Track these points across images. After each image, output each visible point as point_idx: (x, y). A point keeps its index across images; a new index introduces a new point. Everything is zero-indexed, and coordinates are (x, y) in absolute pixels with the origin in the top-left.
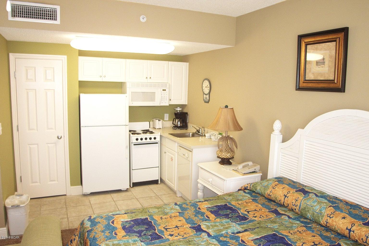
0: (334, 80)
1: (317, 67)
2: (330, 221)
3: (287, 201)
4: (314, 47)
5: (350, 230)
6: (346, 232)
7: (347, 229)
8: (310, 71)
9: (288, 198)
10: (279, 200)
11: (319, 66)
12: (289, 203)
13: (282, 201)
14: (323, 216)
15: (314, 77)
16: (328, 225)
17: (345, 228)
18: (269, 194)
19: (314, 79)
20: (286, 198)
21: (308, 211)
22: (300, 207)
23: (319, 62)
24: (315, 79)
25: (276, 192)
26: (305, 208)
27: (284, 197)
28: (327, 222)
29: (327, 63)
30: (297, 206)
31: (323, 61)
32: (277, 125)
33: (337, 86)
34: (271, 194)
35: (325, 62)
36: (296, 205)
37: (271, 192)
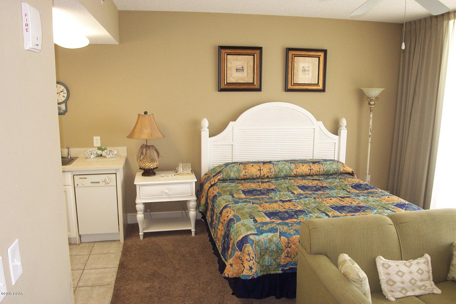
0: (254, 83)
1: (237, 73)
2: (298, 170)
3: (264, 172)
4: (234, 58)
5: (311, 170)
6: (308, 172)
7: (309, 169)
8: (231, 76)
9: (263, 170)
10: (255, 175)
11: (239, 73)
12: (265, 173)
13: (258, 174)
14: (293, 170)
15: (235, 81)
16: (298, 173)
17: (308, 169)
18: (244, 175)
19: (234, 82)
20: (261, 171)
21: (282, 171)
22: (275, 172)
23: (239, 69)
24: (236, 82)
25: (250, 171)
26: (279, 171)
27: (259, 171)
28: (297, 172)
29: (245, 70)
30: (273, 172)
31: (242, 69)
32: (205, 123)
33: (256, 87)
34: (247, 174)
35: (244, 70)
36: (271, 171)
37: (245, 173)
